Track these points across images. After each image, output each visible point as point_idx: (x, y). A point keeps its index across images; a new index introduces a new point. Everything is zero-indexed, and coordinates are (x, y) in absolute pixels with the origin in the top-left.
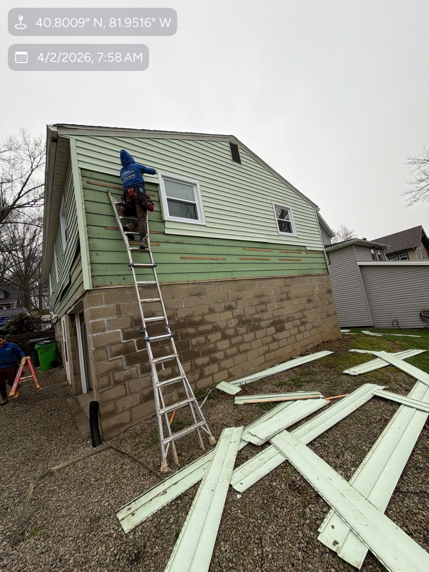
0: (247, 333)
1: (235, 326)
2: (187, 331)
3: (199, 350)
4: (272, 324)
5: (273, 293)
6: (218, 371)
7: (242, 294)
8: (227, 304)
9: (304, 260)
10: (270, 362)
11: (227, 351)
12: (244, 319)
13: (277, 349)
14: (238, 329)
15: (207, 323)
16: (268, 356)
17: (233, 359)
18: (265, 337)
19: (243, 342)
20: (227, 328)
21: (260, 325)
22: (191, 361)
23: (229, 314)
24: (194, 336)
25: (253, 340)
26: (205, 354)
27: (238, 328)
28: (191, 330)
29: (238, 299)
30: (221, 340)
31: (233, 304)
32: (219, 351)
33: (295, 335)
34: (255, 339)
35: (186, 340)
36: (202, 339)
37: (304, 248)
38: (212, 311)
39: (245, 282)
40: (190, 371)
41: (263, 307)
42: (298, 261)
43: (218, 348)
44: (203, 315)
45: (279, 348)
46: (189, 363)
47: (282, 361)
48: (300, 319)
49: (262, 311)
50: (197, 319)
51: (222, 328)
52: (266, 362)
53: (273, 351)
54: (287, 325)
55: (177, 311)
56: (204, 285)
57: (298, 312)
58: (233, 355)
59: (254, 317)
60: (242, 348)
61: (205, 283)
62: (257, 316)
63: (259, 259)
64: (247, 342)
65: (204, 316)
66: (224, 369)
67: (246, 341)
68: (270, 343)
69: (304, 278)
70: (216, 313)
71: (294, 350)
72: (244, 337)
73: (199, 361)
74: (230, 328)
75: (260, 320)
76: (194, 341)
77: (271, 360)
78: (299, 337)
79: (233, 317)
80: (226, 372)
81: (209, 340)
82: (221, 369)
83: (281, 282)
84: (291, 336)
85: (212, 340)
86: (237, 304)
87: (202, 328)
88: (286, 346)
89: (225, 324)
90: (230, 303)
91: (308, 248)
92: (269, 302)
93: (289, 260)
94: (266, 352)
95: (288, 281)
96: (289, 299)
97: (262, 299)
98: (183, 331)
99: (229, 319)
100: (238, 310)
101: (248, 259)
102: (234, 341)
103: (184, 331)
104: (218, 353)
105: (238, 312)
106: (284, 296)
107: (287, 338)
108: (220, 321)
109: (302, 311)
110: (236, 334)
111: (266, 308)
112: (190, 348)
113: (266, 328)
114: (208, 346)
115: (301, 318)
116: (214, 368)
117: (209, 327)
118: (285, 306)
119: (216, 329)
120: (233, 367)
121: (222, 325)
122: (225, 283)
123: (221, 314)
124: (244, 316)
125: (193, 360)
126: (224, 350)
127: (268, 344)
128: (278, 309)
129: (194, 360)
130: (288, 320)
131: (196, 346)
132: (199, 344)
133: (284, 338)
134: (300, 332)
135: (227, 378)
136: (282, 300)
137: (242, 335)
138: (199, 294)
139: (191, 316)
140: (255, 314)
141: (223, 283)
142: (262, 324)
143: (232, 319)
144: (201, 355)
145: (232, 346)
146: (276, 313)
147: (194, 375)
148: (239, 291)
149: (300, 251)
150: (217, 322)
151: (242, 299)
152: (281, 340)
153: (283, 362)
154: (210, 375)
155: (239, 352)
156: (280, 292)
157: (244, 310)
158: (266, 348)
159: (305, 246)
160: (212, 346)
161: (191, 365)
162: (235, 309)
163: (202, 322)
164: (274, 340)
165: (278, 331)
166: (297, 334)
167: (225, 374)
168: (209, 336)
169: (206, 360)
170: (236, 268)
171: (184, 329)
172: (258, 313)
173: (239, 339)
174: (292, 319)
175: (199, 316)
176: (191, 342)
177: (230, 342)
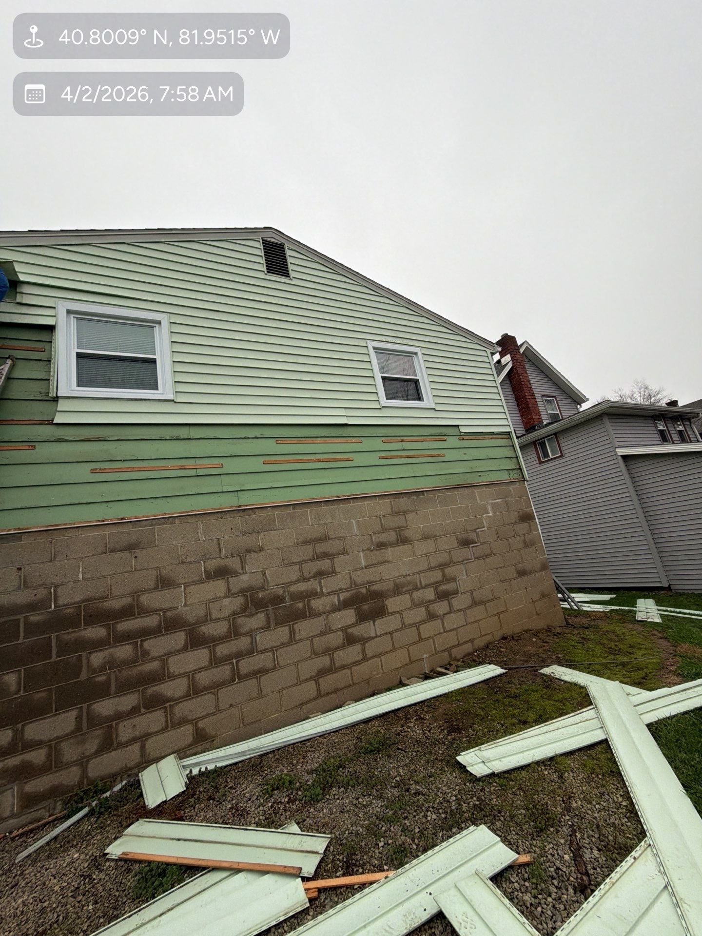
0: (267, 628)
1: (234, 614)
2: (83, 633)
3: (109, 679)
4: (346, 604)
5: (355, 530)
6: (165, 729)
7: (261, 539)
8: (212, 565)
9: (450, 455)
10: (333, 695)
11: (198, 676)
12: (260, 595)
13: (357, 663)
14: (241, 621)
15: (145, 612)
16: (327, 682)
17: (216, 694)
18: (322, 634)
19: (251, 652)
20: (207, 618)
21: (310, 608)
22: (81, 709)
23: (218, 587)
24: (98, 645)
25: (283, 645)
26: (124, 688)
27: (242, 619)
28: (95, 632)
29: (249, 551)
30: (185, 649)
31: (234, 563)
32: (173, 677)
33: (417, 625)
34: (292, 640)
35: (72, 658)
36: (124, 651)
37: (456, 429)
38: (164, 583)
39: (276, 513)
40: (72, 732)
41: (325, 564)
42: (437, 458)
43: (171, 670)
44: (136, 594)
45: (365, 659)
46: (73, 714)
47: (371, 690)
48: (435, 585)
49: (320, 574)
50: (116, 604)
51: (192, 620)
52: (320, 695)
53: (344, 667)
54: (392, 604)
55: (59, 590)
56: (152, 525)
57: (430, 569)
58: (216, 687)
59: (292, 589)
60: (246, 665)
61: (153, 522)
62: (302, 587)
63: (320, 461)
64: (265, 651)
65: (138, 596)
66: (183, 721)
67: (261, 647)
68: (337, 648)
69: (452, 493)
70: (179, 586)
71: (411, 662)
72: (258, 638)
73: (105, 707)
74: (217, 620)
75: (314, 594)
76: (97, 658)
77: (336, 691)
78: (428, 629)
79: (229, 594)
80: (188, 729)
81: (145, 653)
82: (173, 724)
83: (383, 508)
84: (404, 626)
85: (154, 653)
86: (243, 563)
87: (126, 625)
88: (387, 653)
89: (201, 612)
90: (222, 562)
91: (463, 430)
92: (344, 552)
93: (408, 457)
94: (322, 673)
95: (403, 502)
96: (403, 540)
97: (321, 548)
98: (66, 637)
99: (217, 599)
100: (245, 578)
101: (289, 462)
102: (222, 650)
103: (69, 635)
104: (171, 683)
105: (244, 580)
106: (392, 536)
107: (391, 633)
108: (186, 605)
109: (442, 566)
110: (234, 633)
111: (333, 567)
112: (84, 676)
113: (328, 613)
114: (139, 668)
115: (437, 583)
116: (154, 719)
117: (151, 621)
118: (390, 558)
119: (171, 624)
120: (213, 714)
121: (191, 615)
122: (215, 517)
123: (192, 589)
124: (262, 588)
125: (85, 706)
126: (190, 676)
127: (329, 651)
128: (366, 567)
129: (89, 706)
130: (398, 590)
131: (102, 668)
132: (111, 664)
133: (381, 636)
134: (432, 616)
135: (190, 746)
136: (381, 545)
137: (250, 633)
138: (131, 547)
139: (101, 598)
140: (298, 581)
141: (210, 517)
142: (316, 604)
143: (226, 597)
144: (113, 689)
145: (215, 662)
146: (360, 577)
147: (83, 742)
148: (253, 532)
149: (442, 437)
150: (177, 608)
151: (261, 549)
152: (373, 638)
153: (373, 694)
154: (134, 740)
155: (237, 676)
156: (379, 528)
157: (264, 574)
158: (324, 661)
159: (458, 426)
160: (154, 665)
161: (79, 718)
162: (236, 573)
163: (128, 612)
164: (350, 640)
165: (362, 618)
166: (423, 622)
167: (186, 733)
168: (146, 645)
169: (128, 701)
170: (249, 482)
171: (70, 630)
172: (305, 579)
173: (243, 643)
174: (410, 587)
175: (123, 596)
176: (88, 659)
177: (212, 654)
